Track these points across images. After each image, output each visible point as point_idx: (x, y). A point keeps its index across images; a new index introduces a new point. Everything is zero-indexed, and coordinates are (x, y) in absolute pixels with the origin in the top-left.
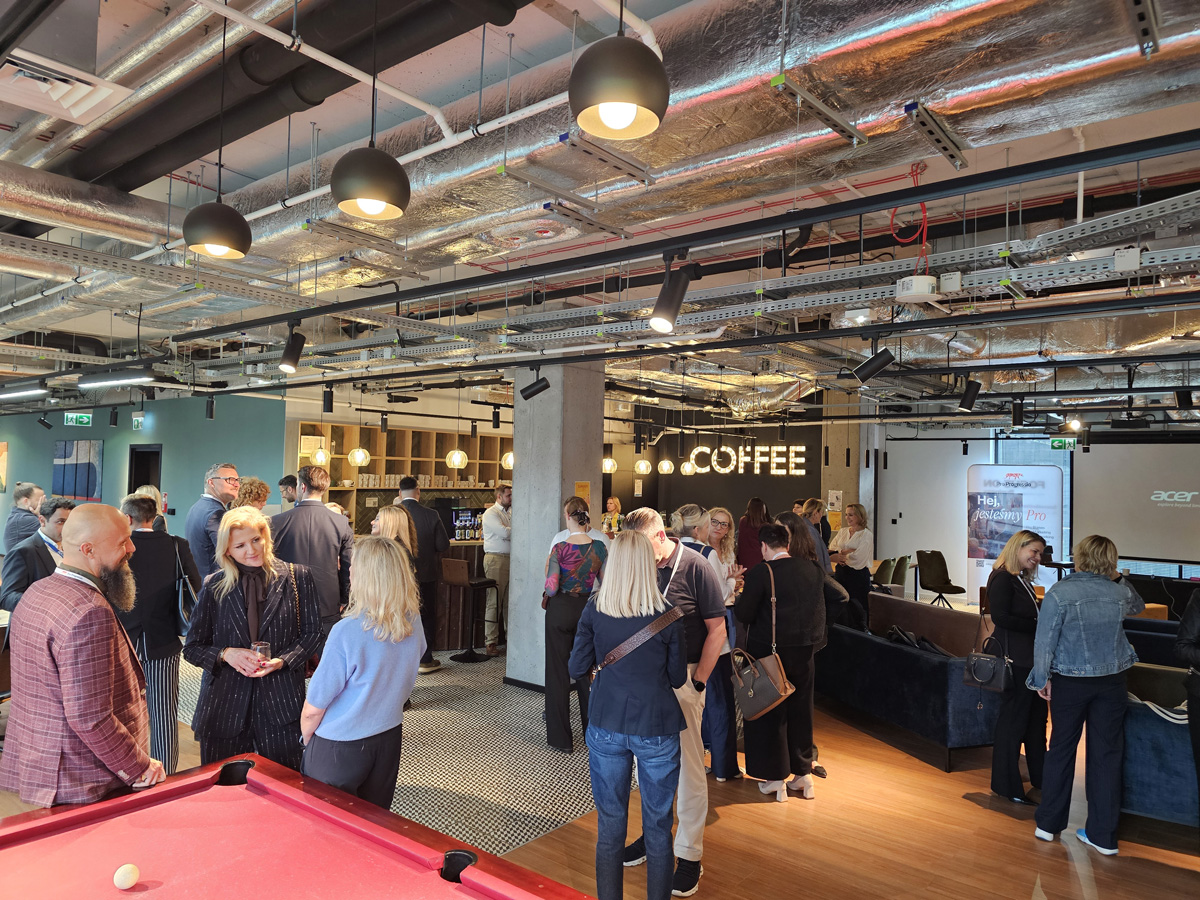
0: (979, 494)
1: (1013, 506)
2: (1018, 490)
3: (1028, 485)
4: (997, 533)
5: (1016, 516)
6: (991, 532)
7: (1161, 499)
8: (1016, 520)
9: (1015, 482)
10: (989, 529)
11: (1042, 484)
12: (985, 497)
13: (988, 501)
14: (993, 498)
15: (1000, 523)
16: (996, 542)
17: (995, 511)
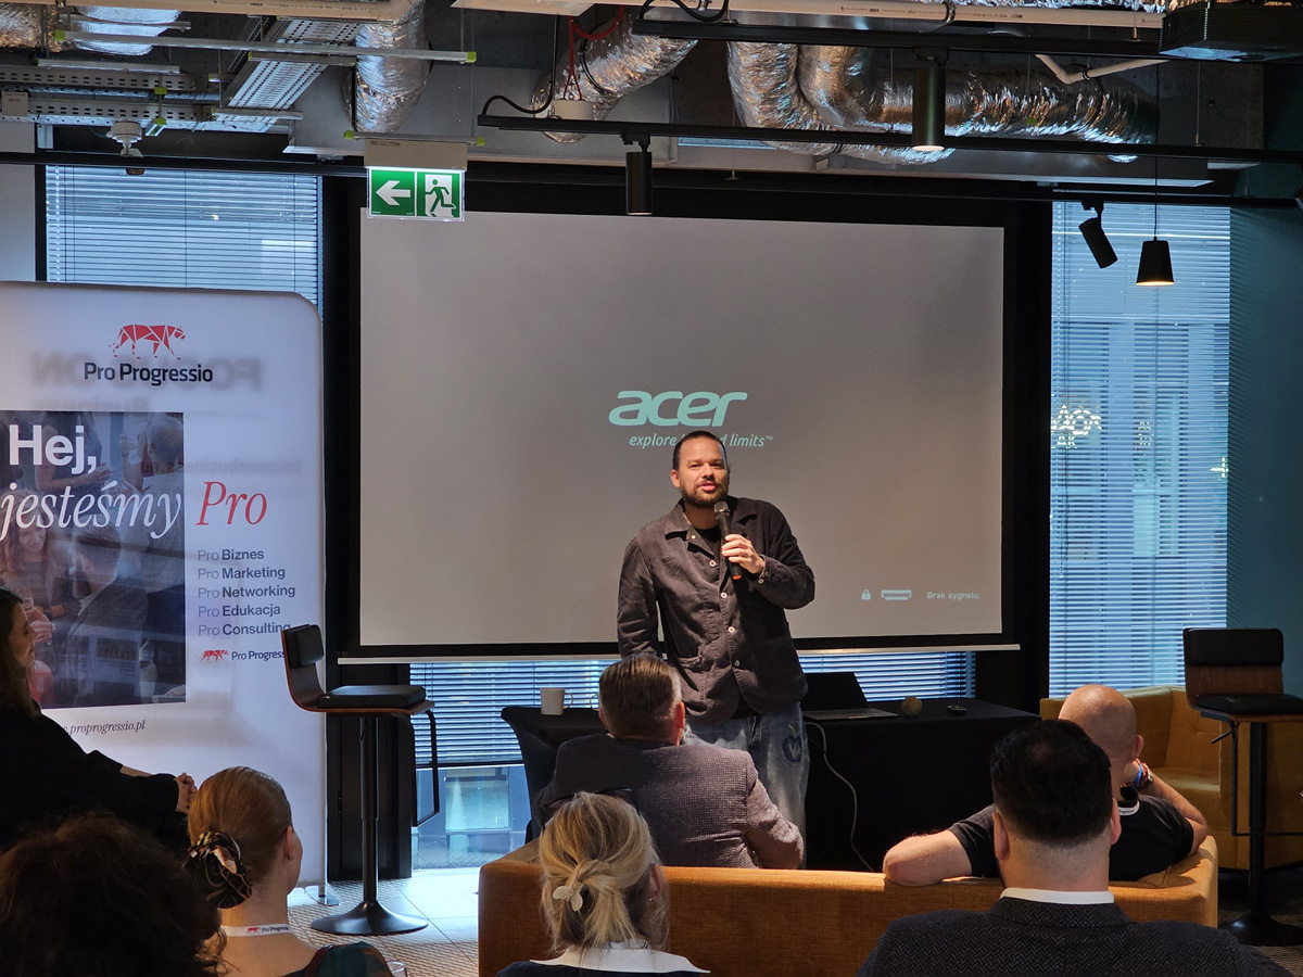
0: (14, 416)
1: (147, 469)
2: (165, 399)
3: (202, 375)
4: (86, 588)
5: (159, 512)
6: (64, 587)
7: (640, 421)
8: (159, 525)
9: (154, 364)
10: (54, 572)
11: (251, 371)
12: (37, 430)
13: (51, 450)
14: (72, 437)
15: (98, 543)
16: (81, 630)
17: (78, 491)
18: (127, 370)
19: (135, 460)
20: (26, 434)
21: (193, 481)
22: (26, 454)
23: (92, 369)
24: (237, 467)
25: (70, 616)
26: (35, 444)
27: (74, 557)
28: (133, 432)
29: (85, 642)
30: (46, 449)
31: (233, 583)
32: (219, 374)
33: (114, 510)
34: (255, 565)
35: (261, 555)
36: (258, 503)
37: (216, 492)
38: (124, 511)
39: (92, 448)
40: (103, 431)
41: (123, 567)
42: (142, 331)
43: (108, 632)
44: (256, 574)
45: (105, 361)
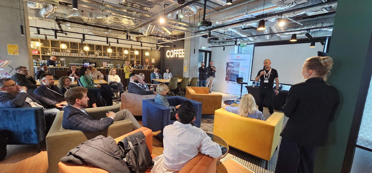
4: (233, 74)
8: (238, 70)
16: (232, 76)
18: (237, 59)
19: (236, 66)
21: (240, 67)
24: (243, 66)
25: (231, 75)
27: (232, 72)
28: (236, 64)
29: (232, 77)
31: (242, 74)
32: (243, 60)
36: (244, 69)
37: (242, 68)
38: (235, 69)
39: (234, 65)
40: (234, 64)
41: (235, 73)
43: (234, 77)
44: (244, 74)
45: (235, 59)
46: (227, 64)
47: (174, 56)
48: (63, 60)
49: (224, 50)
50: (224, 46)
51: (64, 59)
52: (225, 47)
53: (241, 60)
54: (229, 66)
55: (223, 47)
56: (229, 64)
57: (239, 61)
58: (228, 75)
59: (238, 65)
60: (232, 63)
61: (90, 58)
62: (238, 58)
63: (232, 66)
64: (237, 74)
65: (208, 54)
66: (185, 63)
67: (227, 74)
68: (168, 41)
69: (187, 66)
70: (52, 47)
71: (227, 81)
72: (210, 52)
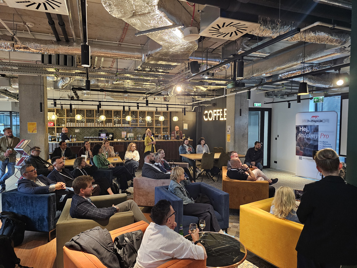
0: (300, 126)
1: (314, 132)
4: (307, 144)
5: (315, 136)
6: (305, 144)
8: (315, 138)
9: (315, 120)
11: (328, 121)
12: (302, 127)
13: (304, 129)
14: (306, 128)
15: (308, 139)
16: (307, 148)
17: (306, 134)
18: (312, 121)
19: (313, 131)
20: (301, 128)
21: (319, 133)
22: (301, 130)
23: (308, 121)
24: (325, 132)
25: (306, 147)
26: (302, 129)
27: (306, 141)
28: (313, 128)
29: (307, 150)
30: (303, 129)
31: (324, 145)
32: (323, 121)
33: (310, 136)
34: (327, 143)
35: (328, 142)
36: (327, 136)
37: (322, 134)
38: (311, 136)
39: (308, 129)
40: (309, 127)
41: (311, 142)
42: (314, 116)
43: (309, 149)
44: (327, 144)
45: (310, 120)
46: (297, 128)
47: (214, 119)
48: (77, 132)
49: (289, 107)
50: (288, 101)
51: (79, 130)
52: (290, 102)
53: (321, 121)
54: (300, 132)
55: (287, 103)
56: (300, 129)
57: (316, 124)
58: (299, 146)
59: (316, 130)
60: (305, 126)
61: (108, 127)
62: (314, 118)
63: (305, 132)
64: (316, 144)
65: (266, 114)
66: (228, 130)
67: (298, 144)
68: (204, 100)
69: (231, 134)
70: (67, 117)
71: (298, 156)
72: (270, 110)
